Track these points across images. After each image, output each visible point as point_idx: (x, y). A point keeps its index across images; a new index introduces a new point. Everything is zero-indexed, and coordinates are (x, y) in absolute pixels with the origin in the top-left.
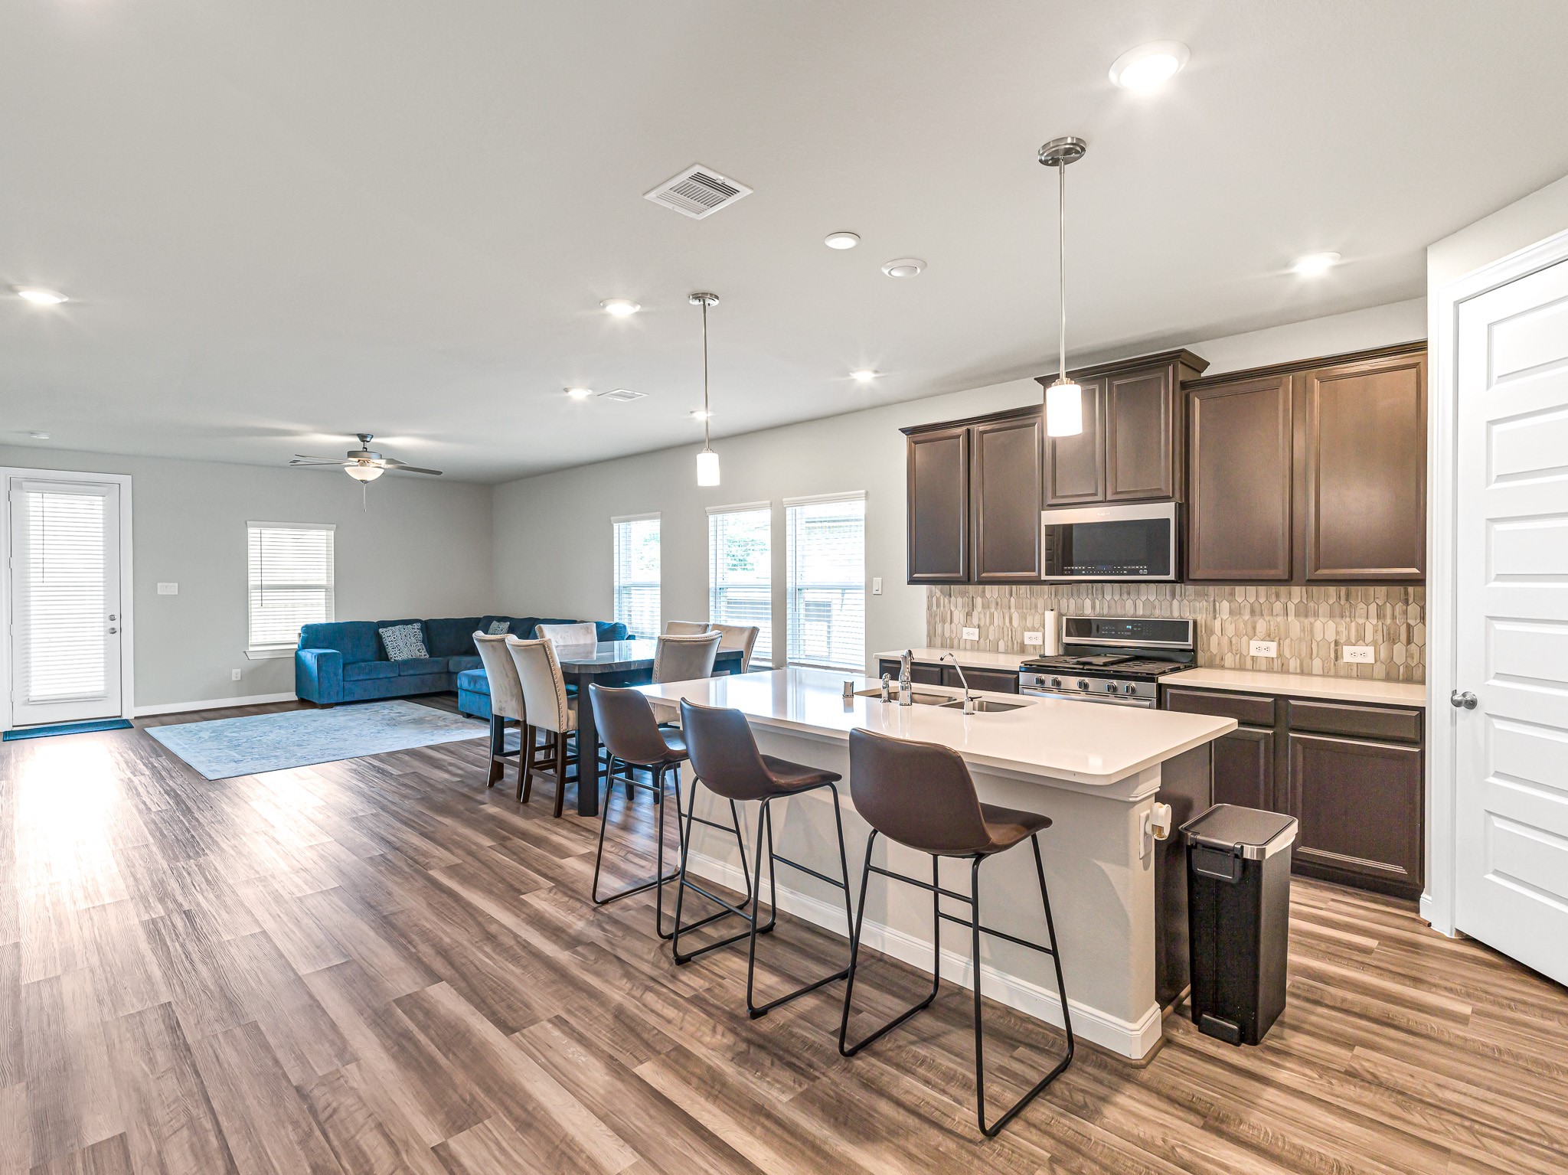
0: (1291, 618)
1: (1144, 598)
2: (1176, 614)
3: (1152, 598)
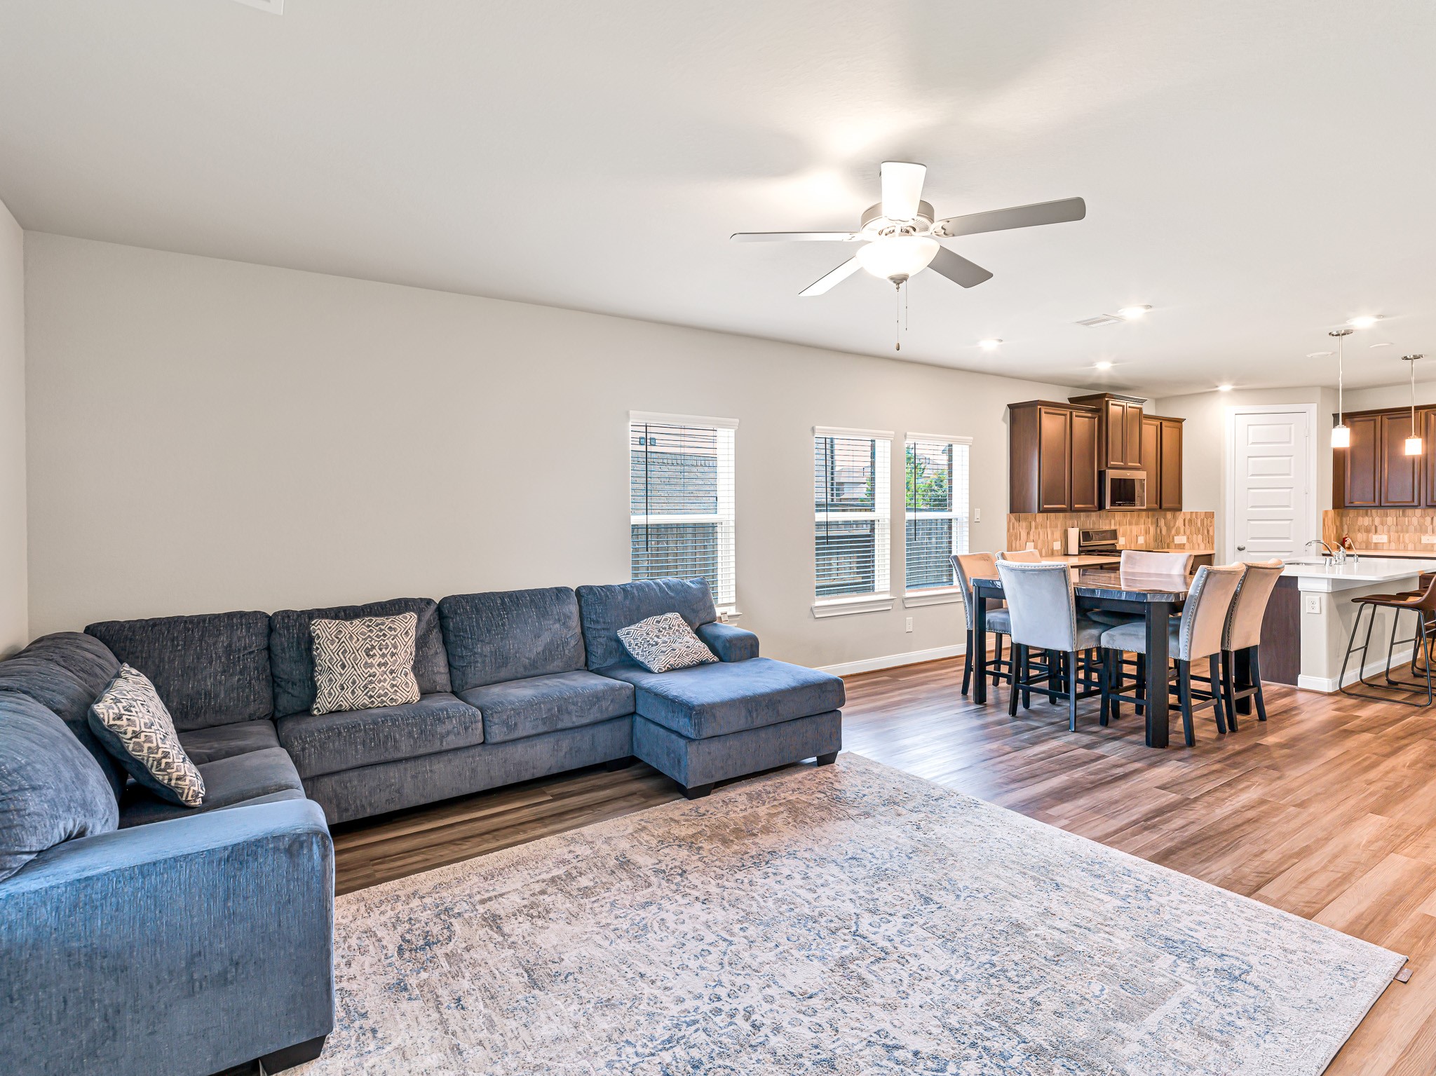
3: (1103, 518)
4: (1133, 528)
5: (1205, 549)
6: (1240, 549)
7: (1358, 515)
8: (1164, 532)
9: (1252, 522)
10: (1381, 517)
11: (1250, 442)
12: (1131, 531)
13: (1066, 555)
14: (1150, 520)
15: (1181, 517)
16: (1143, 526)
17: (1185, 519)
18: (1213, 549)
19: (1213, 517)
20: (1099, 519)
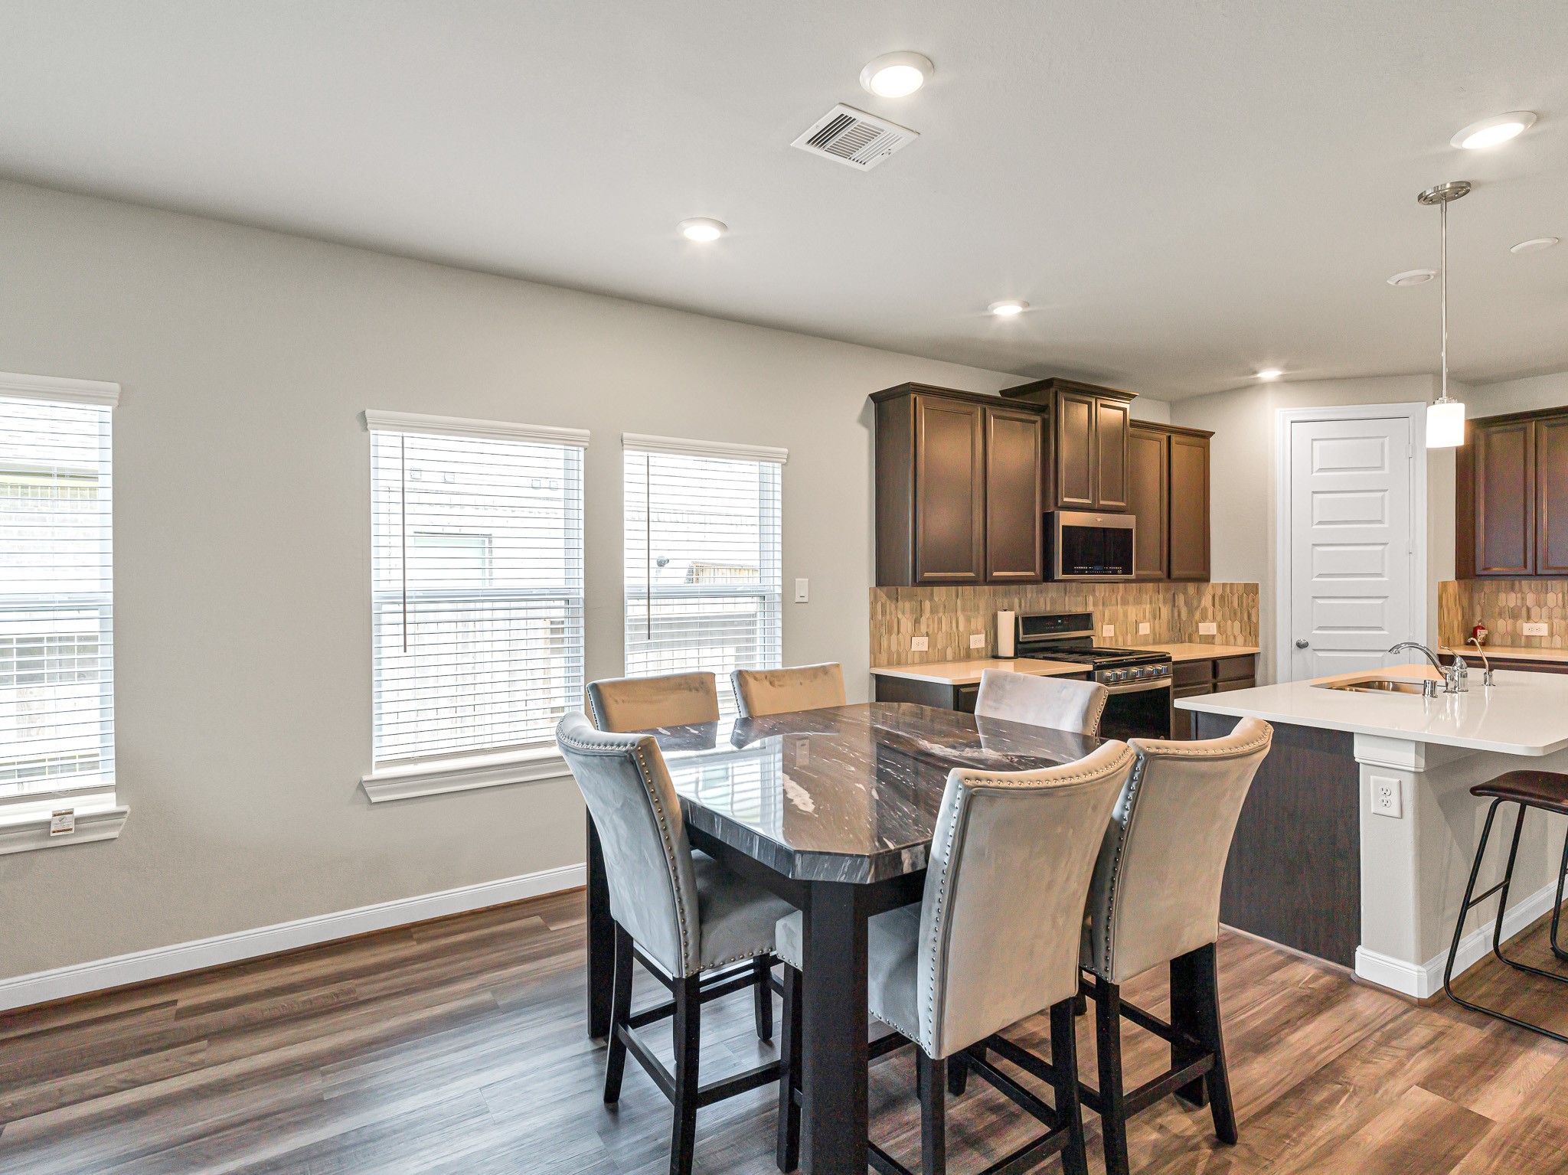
0: (1120, 607)
4: (1129, 610)
5: (1245, 645)
6: (1301, 646)
7: (1498, 591)
8: (1184, 615)
9: (1320, 601)
10: (1537, 592)
11: (1316, 468)
12: (1126, 615)
13: (996, 657)
14: (1161, 596)
15: (1208, 591)
16: (1148, 606)
17: (1214, 595)
18: (1257, 645)
19: (1257, 593)
20: (1063, 595)
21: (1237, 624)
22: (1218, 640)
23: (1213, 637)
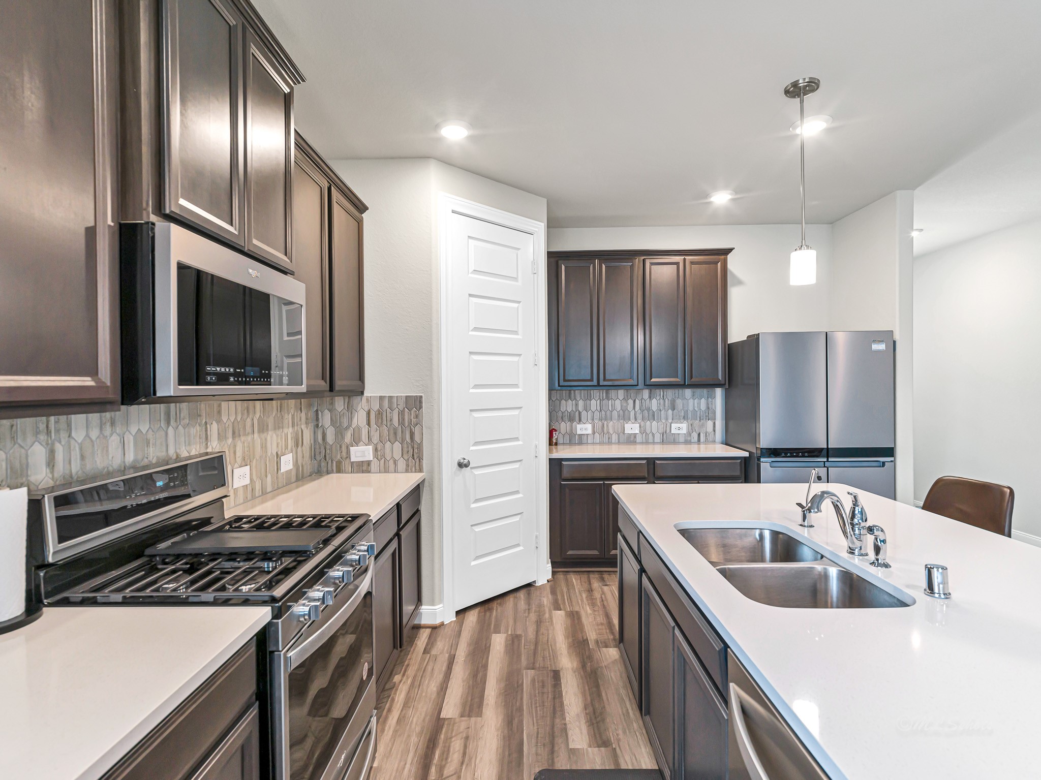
0: (256, 435)
1: (134, 429)
2: (172, 452)
3: (144, 428)
4: (269, 438)
5: (407, 471)
7: (561, 399)
9: (476, 415)
11: (472, 269)
15: (361, 407)
16: (291, 429)
17: (369, 411)
18: (421, 471)
19: (421, 407)
20: (163, 424)
21: (397, 446)
22: (374, 467)
23: (369, 463)
